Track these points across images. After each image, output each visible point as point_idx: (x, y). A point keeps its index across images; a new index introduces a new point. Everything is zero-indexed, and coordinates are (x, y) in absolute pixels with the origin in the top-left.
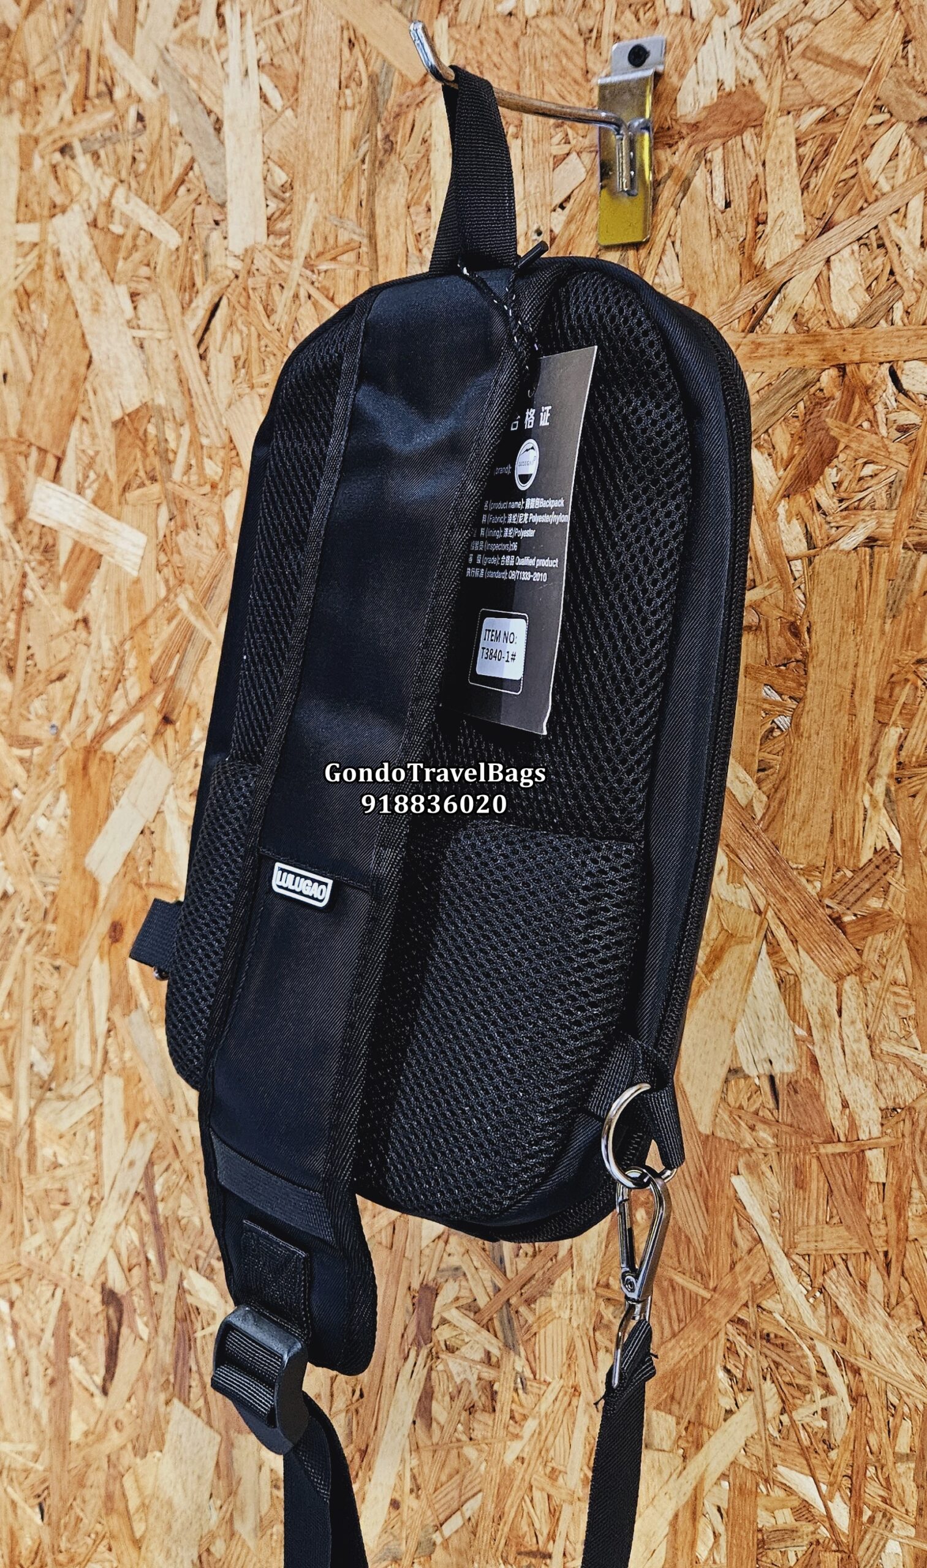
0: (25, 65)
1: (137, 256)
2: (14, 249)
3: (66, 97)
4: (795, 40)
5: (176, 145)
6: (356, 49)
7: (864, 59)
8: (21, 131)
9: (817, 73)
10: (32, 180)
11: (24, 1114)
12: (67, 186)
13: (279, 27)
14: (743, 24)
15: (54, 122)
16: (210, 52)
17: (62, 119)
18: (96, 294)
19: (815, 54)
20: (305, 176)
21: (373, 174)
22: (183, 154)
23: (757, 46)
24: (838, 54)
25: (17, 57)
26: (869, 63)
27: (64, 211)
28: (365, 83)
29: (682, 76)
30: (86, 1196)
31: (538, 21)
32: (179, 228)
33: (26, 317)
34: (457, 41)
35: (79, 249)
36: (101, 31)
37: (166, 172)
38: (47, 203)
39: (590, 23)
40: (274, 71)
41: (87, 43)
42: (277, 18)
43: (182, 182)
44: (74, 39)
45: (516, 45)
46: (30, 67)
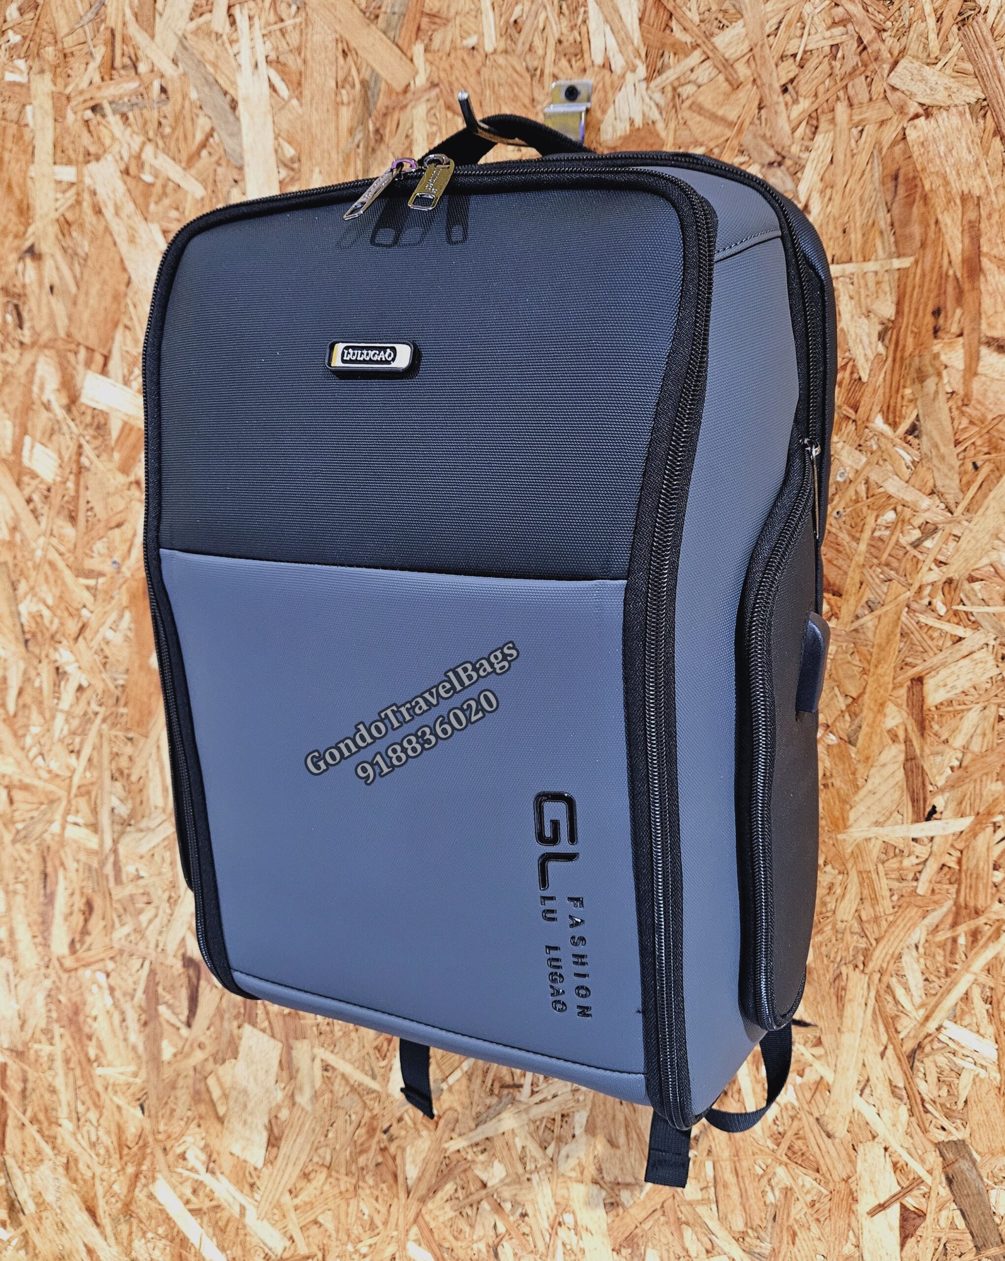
0: (54, 34)
1: (166, 202)
2: (53, 185)
3: (94, 65)
4: (684, 97)
5: (197, 116)
6: (349, 58)
7: (732, 116)
8: (54, 88)
9: (700, 122)
10: (67, 130)
11: (108, 844)
12: (99, 138)
13: (283, 32)
14: (648, 79)
15: (84, 85)
16: (223, 44)
17: (91, 83)
18: (131, 228)
19: (698, 108)
20: (310, 153)
21: (366, 158)
22: (203, 124)
23: (657, 96)
24: (714, 110)
25: (45, 27)
26: (735, 119)
27: (98, 159)
28: (358, 86)
29: (604, 112)
30: (166, 896)
31: (496, 57)
32: (204, 183)
33: (68, 243)
34: (431, 63)
35: (114, 192)
36: (124, 15)
37: (190, 137)
38: (82, 150)
39: (536, 64)
40: (280, 67)
41: (111, 22)
42: (280, 25)
43: (204, 145)
44: (99, 17)
45: (478, 72)
46: (59, 38)
